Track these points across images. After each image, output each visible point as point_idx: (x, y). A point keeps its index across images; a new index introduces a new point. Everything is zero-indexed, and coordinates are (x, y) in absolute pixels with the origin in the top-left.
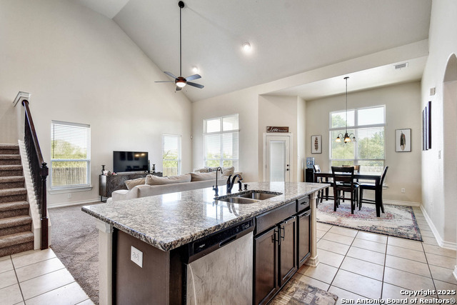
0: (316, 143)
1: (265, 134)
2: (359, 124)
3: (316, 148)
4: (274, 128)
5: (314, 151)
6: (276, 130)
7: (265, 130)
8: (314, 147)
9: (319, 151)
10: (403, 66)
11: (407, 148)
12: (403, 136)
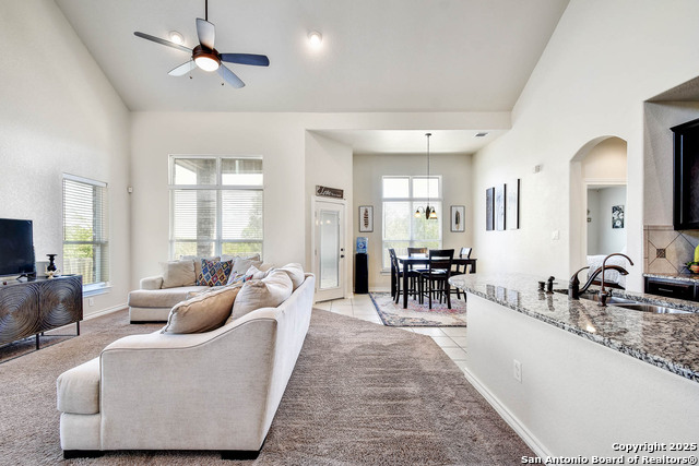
0: (366, 218)
1: (315, 198)
2: (415, 196)
3: (366, 224)
4: (326, 189)
5: (363, 228)
6: (328, 192)
7: (314, 190)
8: (362, 222)
9: (369, 228)
10: (483, 135)
11: (461, 229)
12: (457, 214)
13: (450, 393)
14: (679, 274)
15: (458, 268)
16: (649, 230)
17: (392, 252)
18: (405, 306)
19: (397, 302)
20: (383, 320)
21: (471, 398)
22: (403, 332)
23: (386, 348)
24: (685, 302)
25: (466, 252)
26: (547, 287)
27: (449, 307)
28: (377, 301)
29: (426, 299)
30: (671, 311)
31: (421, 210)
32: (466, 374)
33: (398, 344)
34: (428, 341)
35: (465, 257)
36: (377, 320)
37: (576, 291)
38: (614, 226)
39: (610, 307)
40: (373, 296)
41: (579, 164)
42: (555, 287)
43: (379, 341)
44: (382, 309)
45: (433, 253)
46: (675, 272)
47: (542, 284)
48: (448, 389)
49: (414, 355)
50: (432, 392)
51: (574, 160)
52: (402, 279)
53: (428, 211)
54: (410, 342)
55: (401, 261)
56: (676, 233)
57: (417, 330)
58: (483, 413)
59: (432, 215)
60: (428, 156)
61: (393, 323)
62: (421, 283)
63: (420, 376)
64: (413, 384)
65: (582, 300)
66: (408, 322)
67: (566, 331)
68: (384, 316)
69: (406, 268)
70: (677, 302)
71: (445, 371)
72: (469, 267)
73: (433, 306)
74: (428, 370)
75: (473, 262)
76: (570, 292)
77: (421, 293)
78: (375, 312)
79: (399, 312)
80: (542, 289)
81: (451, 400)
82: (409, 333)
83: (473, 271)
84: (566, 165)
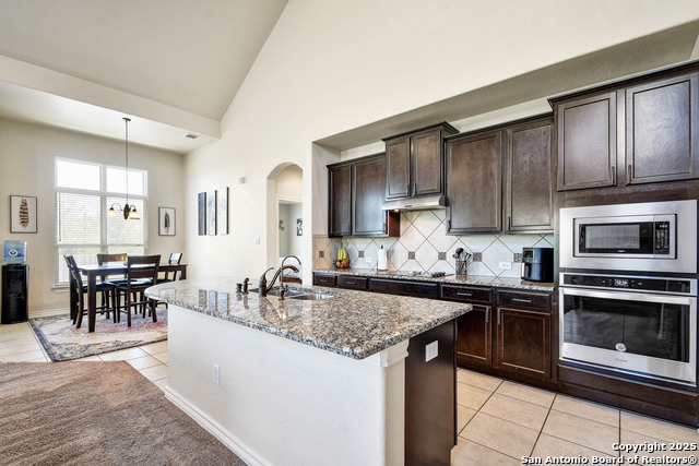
0: (24, 213)
2: (108, 191)
3: (24, 222)
5: (17, 228)
8: (16, 219)
9: (30, 228)
10: (193, 137)
11: (171, 232)
12: (167, 216)
13: (144, 421)
14: (331, 269)
15: (166, 275)
16: (315, 237)
17: (70, 260)
18: (92, 329)
19: (79, 326)
20: (51, 355)
21: (170, 419)
22: (84, 364)
23: (53, 394)
24: (331, 289)
25: (176, 257)
26: (243, 288)
27: (155, 320)
28: (45, 331)
29: (123, 315)
30: (323, 296)
31: (116, 207)
32: (166, 393)
33: (76, 382)
34: (121, 367)
35: (174, 263)
36: (40, 356)
37: (265, 290)
38: (298, 235)
39: (287, 299)
40: (37, 323)
41: (273, 181)
42: (249, 287)
43: (39, 387)
44: (50, 339)
45: (132, 260)
46: (328, 267)
47: (240, 286)
48: (143, 419)
49: (99, 390)
50: (120, 431)
51: (269, 177)
52: (86, 296)
53: (127, 210)
54: (95, 375)
55: (85, 272)
56: (328, 240)
57: (106, 358)
58: (182, 431)
59: (131, 214)
60: (127, 144)
61: (68, 356)
62: (117, 297)
63: (106, 416)
64: (93, 431)
65: (268, 297)
66: (93, 350)
67: (250, 328)
68: (54, 349)
69: (92, 281)
70: (326, 289)
71: (140, 398)
72: (179, 273)
73: (133, 322)
74: (116, 404)
75: (183, 268)
76: (260, 290)
77: (117, 309)
78: (37, 346)
79: (83, 338)
80: (240, 291)
81: (145, 431)
82: (94, 364)
83: (183, 277)
84: (264, 181)
